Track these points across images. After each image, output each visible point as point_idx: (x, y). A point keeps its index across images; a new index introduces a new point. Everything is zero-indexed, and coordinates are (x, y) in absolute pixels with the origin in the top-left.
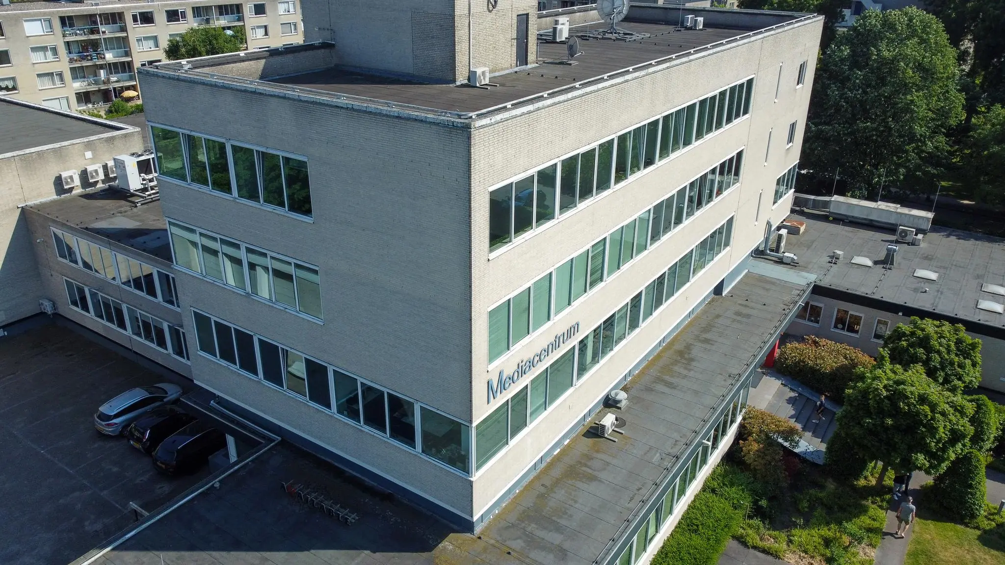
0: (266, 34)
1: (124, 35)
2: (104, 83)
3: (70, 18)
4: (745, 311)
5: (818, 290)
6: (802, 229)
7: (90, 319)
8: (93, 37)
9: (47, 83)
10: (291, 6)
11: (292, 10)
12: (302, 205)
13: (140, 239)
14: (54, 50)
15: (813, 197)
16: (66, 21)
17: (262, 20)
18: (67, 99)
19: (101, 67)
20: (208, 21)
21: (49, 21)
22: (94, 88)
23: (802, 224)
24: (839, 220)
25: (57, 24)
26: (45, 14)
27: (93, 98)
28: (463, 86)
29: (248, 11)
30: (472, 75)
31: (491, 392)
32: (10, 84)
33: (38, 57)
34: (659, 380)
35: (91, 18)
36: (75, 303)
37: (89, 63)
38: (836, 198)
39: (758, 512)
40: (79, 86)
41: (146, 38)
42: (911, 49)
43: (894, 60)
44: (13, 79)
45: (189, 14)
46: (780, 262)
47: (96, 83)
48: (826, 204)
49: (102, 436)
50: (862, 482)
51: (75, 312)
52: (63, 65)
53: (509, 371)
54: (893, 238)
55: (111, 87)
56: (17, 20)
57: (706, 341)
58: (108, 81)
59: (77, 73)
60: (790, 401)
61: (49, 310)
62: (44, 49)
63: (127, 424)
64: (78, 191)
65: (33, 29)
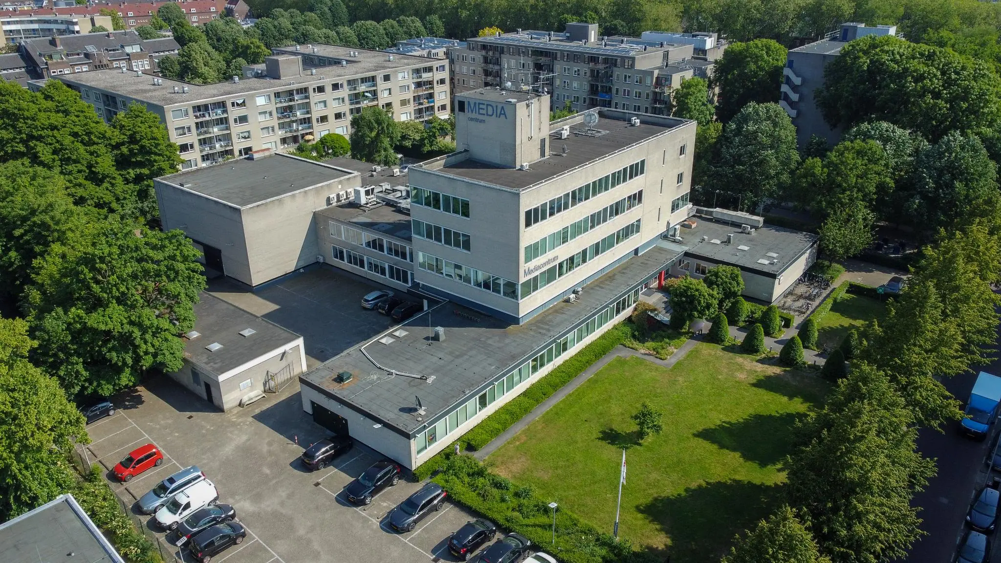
0: (390, 94)
1: (308, 101)
2: (295, 131)
3: (278, 93)
4: (646, 262)
5: (687, 254)
6: (694, 226)
7: (344, 264)
8: (291, 103)
9: (265, 134)
10: (406, 74)
11: (406, 76)
12: (466, 214)
13: (376, 227)
14: (271, 114)
15: (705, 209)
16: (277, 95)
17: (388, 85)
18: (275, 142)
19: (293, 122)
20: (355, 89)
21: (269, 96)
22: (289, 135)
23: (694, 223)
24: (718, 221)
25: (272, 96)
26: (267, 92)
27: (288, 141)
28: (518, 170)
29: (379, 81)
30: (522, 166)
31: (526, 274)
32: (246, 135)
33: (261, 118)
34: (597, 286)
35: (290, 93)
36: (336, 257)
37: (288, 120)
38: (718, 209)
39: (634, 336)
40: (281, 133)
41: (320, 102)
42: (766, 126)
43: (756, 132)
44: (249, 132)
45: (345, 85)
46: (674, 241)
47: (291, 131)
48: (711, 213)
49: (365, 309)
50: (683, 330)
51: (337, 262)
52: (275, 122)
53: (532, 268)
54: (740, 230)
55: (299, 134)
56: (253, 97)
57: (624, 273)
58: (297, 130)
59: (282, 126)
60: (665, 302)
61: (321, 260)
62: (265, 113)
63: (376, 304)
64: (335, 204)
65: (261, 101)
